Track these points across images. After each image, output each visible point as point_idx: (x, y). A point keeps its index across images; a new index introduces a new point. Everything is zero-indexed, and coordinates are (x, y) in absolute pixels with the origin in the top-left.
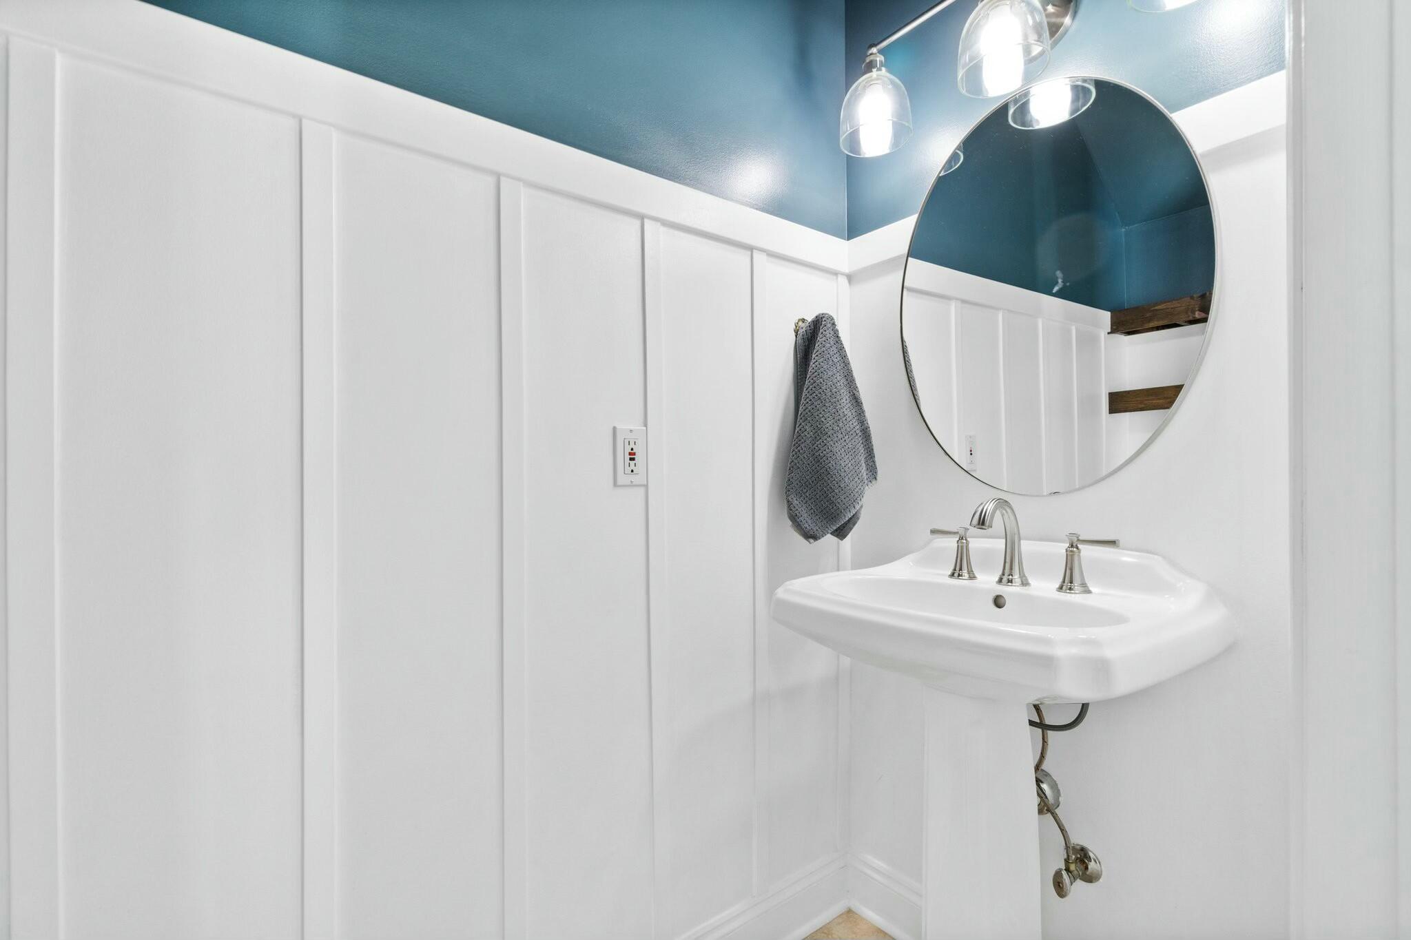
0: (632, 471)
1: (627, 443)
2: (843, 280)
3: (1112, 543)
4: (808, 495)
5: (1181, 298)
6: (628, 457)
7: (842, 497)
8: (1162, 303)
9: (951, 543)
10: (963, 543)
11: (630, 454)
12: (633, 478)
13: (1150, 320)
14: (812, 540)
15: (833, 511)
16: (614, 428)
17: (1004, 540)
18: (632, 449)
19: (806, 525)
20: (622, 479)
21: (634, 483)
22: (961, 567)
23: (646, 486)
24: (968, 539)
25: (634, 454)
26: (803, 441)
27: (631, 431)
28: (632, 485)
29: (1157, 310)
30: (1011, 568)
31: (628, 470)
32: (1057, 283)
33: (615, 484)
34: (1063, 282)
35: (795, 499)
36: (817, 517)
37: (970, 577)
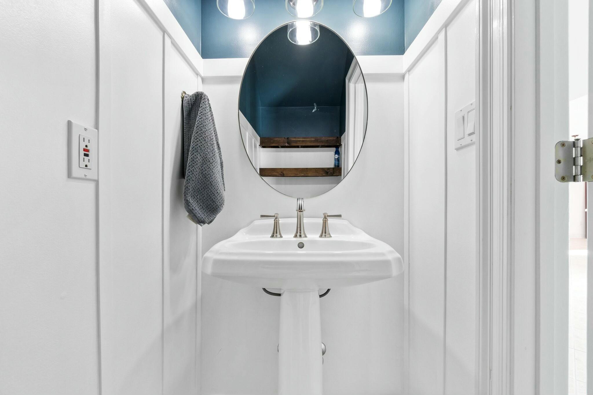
0: (86, 166)
1: (82, 140)
2: (200, 80)
3: (340, 216)
4: (198, 197)
5: (281, 138)
6: (82, 152)
7: (219, 199)
8: (276, 138)
9: (271, 221)
10: (277, 220)
11: (84, 150)
12: (85, 172)
13: (273, 143)
14: (202, 224)
15: (214, 206)
16: (69, 124)
17: (297, 219)
18: (86, 146)
19: (199, 215)
20: (77, 172)
21: (87, 177)
22: (276, 232)
23: (97, 182)
24: (279, 219)
25: (88, 151)
26: (195, 164)
27: (86, 129)
28: (85, 179)
29: (274, 140)
30: (300, 230)
31: (83, 165)
32: (315, 108)
33: (69, 175)
34: (316, 108)
35: (191, 199)
36: (204, 210)
37: (281, 236)
